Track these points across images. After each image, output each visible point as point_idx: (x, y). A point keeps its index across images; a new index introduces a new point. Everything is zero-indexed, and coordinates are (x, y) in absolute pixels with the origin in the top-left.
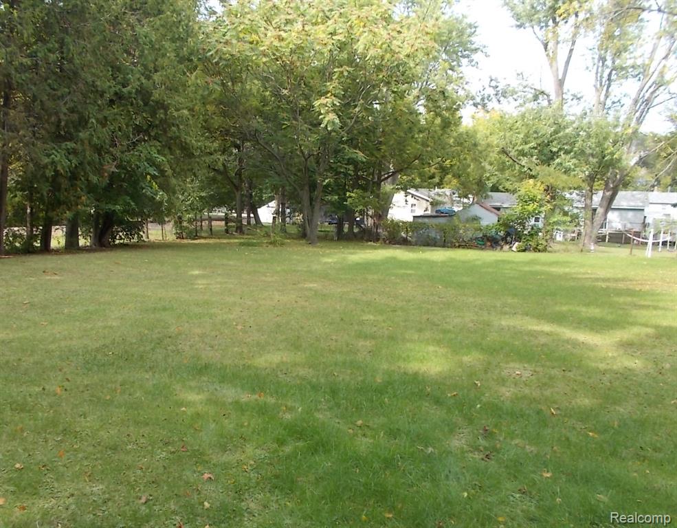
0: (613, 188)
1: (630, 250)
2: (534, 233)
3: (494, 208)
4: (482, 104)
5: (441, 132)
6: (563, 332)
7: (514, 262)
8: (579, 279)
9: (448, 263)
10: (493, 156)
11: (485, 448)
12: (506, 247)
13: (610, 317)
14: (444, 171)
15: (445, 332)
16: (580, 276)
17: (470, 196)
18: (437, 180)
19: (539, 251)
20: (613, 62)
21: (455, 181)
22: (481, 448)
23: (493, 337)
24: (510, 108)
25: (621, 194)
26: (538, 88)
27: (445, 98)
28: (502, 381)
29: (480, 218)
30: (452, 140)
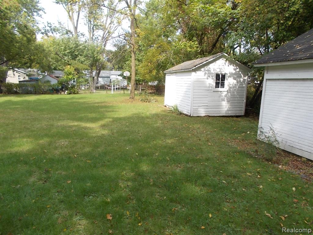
0: (99, 69)
1: (106, 92)
2: (73, 87)
3: (56, 77)
4: (46, 33)
5: (27, 44)
6: (82, 124)
7: (65, 99)
8: (89, 103)
9: (37, 101)
10: (53, 55)
11: (45, 178)
12: (63, 93)
13: (98, 116)
14: (32, 61)
15: (32, 131)
16: (89, 102)
17: (46, 72)
18: (28, 64)
19: (75, 94)
20: (94, 23)
21: (38, 65)
22: (43, 179)
23: (54, 130)
24: (57, 36)
25: (102, 72)
26: (67, 29)
27: (27, 29)
28: (56, 148)
29: (50, 81)
30: (33, 48)
